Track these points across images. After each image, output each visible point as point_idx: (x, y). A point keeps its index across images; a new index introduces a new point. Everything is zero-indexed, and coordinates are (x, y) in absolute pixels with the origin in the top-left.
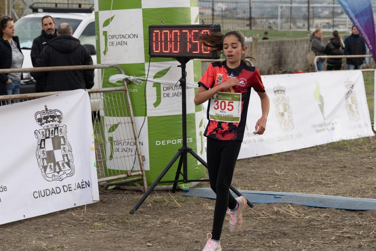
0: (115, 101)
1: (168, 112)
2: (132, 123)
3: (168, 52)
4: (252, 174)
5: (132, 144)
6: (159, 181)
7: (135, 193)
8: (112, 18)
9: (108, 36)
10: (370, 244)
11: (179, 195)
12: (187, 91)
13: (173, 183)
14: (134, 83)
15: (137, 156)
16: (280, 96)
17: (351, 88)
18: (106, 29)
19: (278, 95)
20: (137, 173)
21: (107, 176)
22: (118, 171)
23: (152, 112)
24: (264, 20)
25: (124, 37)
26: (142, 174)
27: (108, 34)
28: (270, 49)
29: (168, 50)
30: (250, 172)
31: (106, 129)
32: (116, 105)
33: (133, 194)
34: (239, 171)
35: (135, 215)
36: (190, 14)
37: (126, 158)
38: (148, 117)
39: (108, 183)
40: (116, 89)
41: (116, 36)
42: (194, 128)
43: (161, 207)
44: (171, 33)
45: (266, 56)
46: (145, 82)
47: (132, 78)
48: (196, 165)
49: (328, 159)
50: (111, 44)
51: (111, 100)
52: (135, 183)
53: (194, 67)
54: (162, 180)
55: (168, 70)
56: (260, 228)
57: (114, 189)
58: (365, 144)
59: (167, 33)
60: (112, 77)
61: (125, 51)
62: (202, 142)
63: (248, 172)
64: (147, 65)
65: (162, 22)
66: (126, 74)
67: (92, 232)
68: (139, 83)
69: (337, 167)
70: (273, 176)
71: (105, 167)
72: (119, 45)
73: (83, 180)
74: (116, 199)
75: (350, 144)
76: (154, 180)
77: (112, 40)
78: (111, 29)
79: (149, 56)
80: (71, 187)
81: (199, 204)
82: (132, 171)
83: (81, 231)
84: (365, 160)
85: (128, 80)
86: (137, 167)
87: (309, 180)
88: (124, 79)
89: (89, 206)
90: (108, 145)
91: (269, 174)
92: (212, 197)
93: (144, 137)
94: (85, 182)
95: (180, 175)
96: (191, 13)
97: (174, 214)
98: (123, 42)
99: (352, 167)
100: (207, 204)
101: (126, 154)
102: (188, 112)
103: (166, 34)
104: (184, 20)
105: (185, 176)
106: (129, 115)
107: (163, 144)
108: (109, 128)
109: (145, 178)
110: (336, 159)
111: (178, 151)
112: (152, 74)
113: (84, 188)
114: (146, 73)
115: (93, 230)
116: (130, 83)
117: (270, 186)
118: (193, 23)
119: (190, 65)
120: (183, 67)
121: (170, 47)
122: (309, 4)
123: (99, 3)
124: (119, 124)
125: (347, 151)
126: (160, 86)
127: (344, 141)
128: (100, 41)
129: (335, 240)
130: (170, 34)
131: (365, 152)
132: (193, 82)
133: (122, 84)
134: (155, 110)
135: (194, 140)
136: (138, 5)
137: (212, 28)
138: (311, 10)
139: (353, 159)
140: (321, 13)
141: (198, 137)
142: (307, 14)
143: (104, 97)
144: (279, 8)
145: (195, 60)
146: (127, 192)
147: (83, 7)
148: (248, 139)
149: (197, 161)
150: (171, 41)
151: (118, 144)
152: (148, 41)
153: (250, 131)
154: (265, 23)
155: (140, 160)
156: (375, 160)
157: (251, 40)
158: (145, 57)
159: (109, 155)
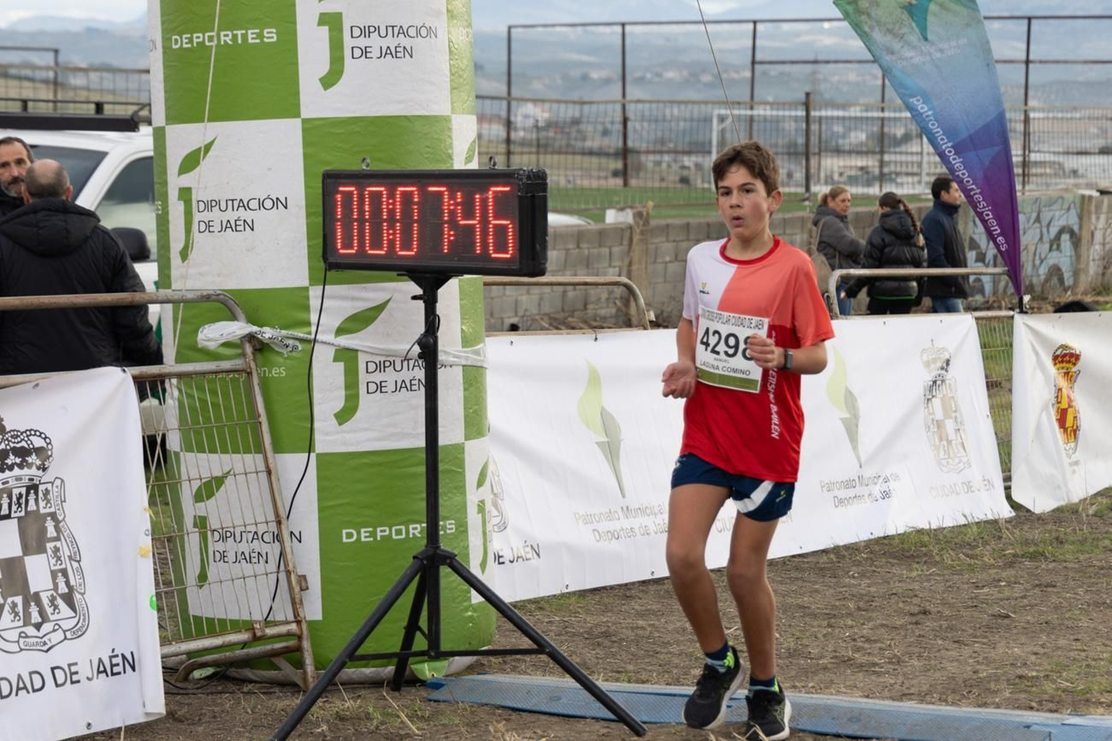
0: (216, 406)
1: (382, 439)
2: (269, 472)
3: (383, 252)
4: (640, 632)
5: (267, 538)
6: (352, 655)
7: (277, 690)
8: (208, 147)
9: (194, 203)
11: (414, 696)
12: (441, 373)
13: (395, 660)
14: (276, 348)
15: (283, 576)
17: (942, 368)
18: (187, 180)
20: (283, 629)
21: (188, 637)
22: (222, 622)
23: (330, 438)
24: (668, 158)
25: (244, 205)
26: (298, 632)
27: (194, 197)
29: (381, 248)
30: (632, 628)
31: (187, 493)
32: (218, 418)
33: (271, 693)
34: (597, 625)
36: (450, 137)
37: (250, 581)
38: (318, 455)
39: (190, 658)
40: (218, 369)
41: (218, 203)
42: (461, 489)
43: (358, 733)
44: (392, 195)
46: (309, 347)
47: (268, 333)
48: (465, 604)
49: (873, 589)
50: (203, 228)
51: (203, 402)
52: (276, 660)
53: (461, 299)
54: (361, 651)
55: (380, 308)
57: (208, 678)
58: (986, 543)
59: (380, 194)
60: (205, 331)
61: (248, 250)
62: (484, 533)
63: (627, 628)
64: (315, 293)
65: (364, 159)
66: (251, 320)
68: (290, 349)
69: (900, 613)
71: (184, 609)
72: (229, 230)
73: (113, 650)
74: (216, 709)
75: (938, 541)
76: (336, 647)
77: (206, 216)
78: (204, 182)
79: (322, 265)
80: (76, 673)
81: (475, 725)
82: (267, 623)
84: (986, 590)
85: (258, 339)
86: (283, 611)
87: (815, 651)
88: (244, 337)
89: (132, 730)
90: (193, 540)
92: (515, 705)
93: (307, 518)
94: (120, 657)
95: (418, 634)
96: (454, 134)
98: (242, 223)
99: (947, 612)
100: (501, 726)
101: (248, 569)
102: (443, 440)
103: (376, 197)
104: (432, 154)
105: (434, 636)
106: (260, 449)
107: (363, 539)
108: (195, 489)
109: (306, 644)
110: (897, 587)
111: (411, 560)
112: (332, 320)
113: (119, 673)
114: (314, 318)
116: (260, 347)
118: (459, 164)
119: (450, 293)
120: (430, 301)
121: (388, 240)
122: (808, 111)
123: (167, 100)
124: (226, 477)
125: (930, 562)
126: (356, 358)
127: (920, 532)
128: (171, 218)
130: (388, 199)
131: (986, 567)
132: (460, 348)
133: (239, 351)
134: (338, 433)
135: (461, 526)
136: (289, 107)
137: (521, 180)
138: (814, 127)
139: (949, 589)
140: (844, 137)
141: (473, 517)
142: (801, 140)
143: (180, 391)
144: (715, 121)
145: (466, 276)
146: (250, 686)
147: (109, 111)
148: (626, 523)
149: (469, 592)
150: (392, 220)
151: (224, 538)
152: (321, 219)
153: (633, 501)
154: (669, 167)
155: (293, 587)
156: (1017, 591)
157: (630, 219)
158: (311, 268)
159: (198, 571)
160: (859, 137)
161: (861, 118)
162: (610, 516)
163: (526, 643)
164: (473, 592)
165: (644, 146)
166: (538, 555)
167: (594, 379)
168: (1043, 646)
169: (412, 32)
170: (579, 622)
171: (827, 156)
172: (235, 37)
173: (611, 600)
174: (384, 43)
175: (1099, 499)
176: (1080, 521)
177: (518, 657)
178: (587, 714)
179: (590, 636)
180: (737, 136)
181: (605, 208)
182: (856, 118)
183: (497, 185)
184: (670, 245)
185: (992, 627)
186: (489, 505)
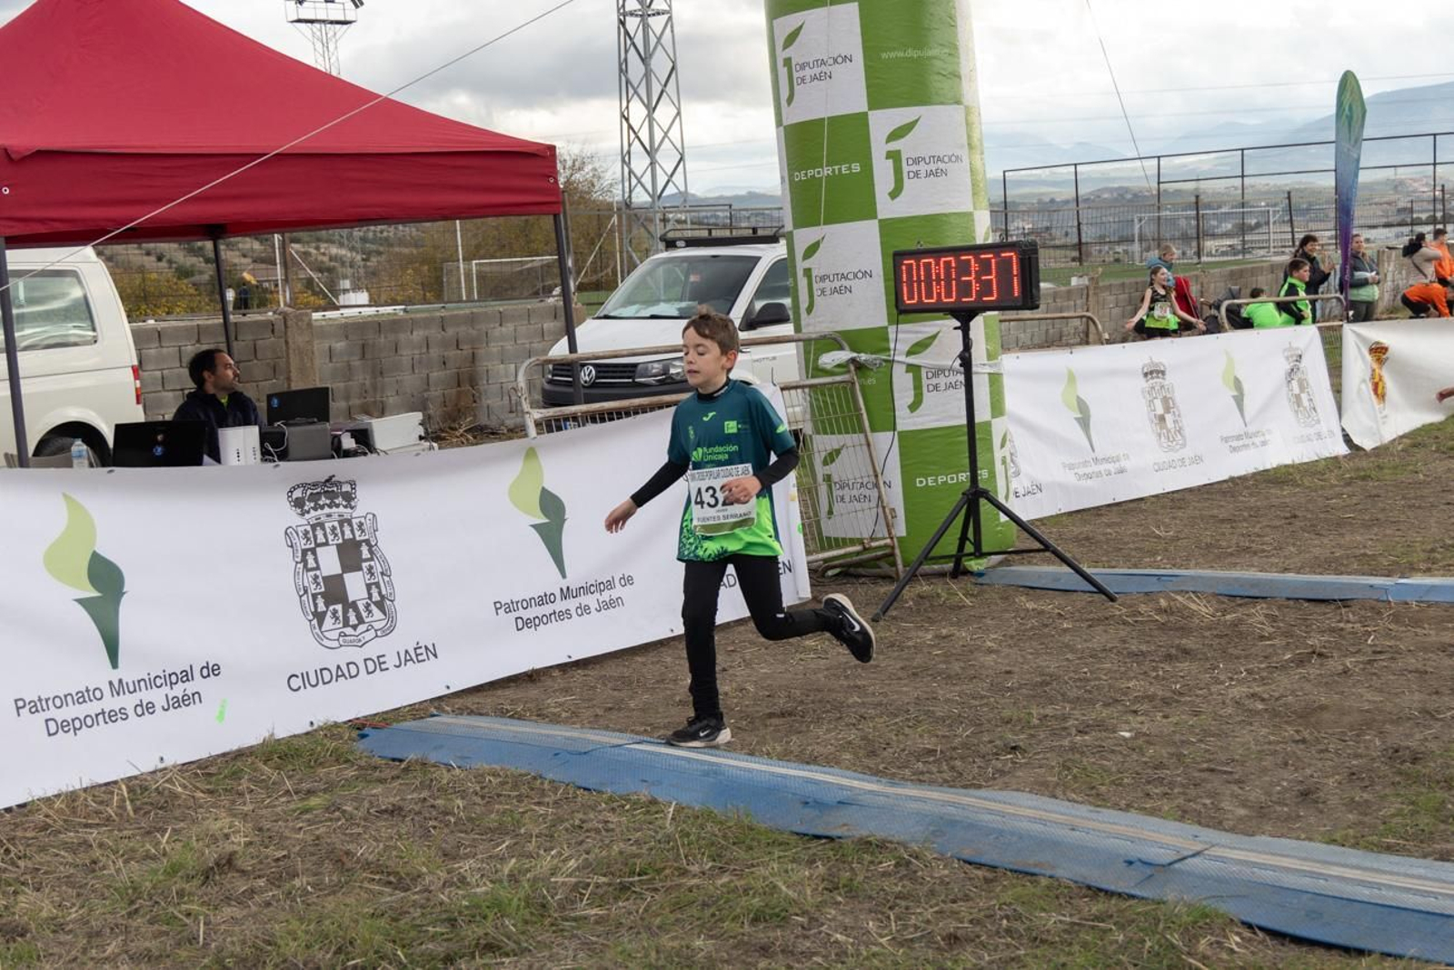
0: (833, 404)
1: (938, 420)
2: (869, 445)
3: (934, 301)
4: (1109, 536)
5: (870, 486)
6: (926, 557)
7: (880, 581)
8: (819, 243)
9: (813, 278)
10: (1368, 666)
11: (966, 581)
12: (975, 378)
13: (953, 559)
14: (869, 367)
15: (880, 510)
16: (1156, 383)
17: (1297, 361)
18: (807, 264)
19: (1151, 381)
20: (882, 543)
21: (823, 549)
22: (844, 540)
23: (906, 421)
24: (1106, 248)
25: (844, 277)
26: (892, 544)
27: (814, 275)
28: (1124, 296)
29: (932, 298)
30: (1104, 534)
31: (818, 460)
32: (835, 412)
33: (876, 583)
34: (1081, 533)
35: (882, 623)
36: (973, 225)
37: (860, 514)
38: (899, 433)
39: (824, 563)
40: (834, 381)
41: (828, 276)
42: (991, 449)
43: (932, 606)
44: (938, 264)
46: (889, 365)
47: (863, 357)
48: (997, 522)
49: (1259, 503)
50: (819, 293)
51: (825, 402)
52: (878, 562)
53: (985, 328)
54: (932, 554)
55: (934, 337)
56: (1135, 641)
57: (837, 575)
58: (1331, 471)
59: (930, 263)
60: (824, 358)
61: (848, 305)
63: (1100, 534)
64: (892, 329)
65: (919, 242)
66: (853, 350)
67: (802, 660)
68: (877, 366)
69: (1278, 517)
70: (1151, 539)
71: (820, 533)
72: (836, 293)
75: (1299, 471)
76: (915, 554)
77: (821, 285)
78: (818, 264)
79: (895, 311)
81: (1007, 598)
82: (872, 539)
83: (779, 657)
84: (1334, 501)
85: (857, 361)
86: (882, 531)
87: (1224, 544)
88: (849, 360)
90: (823, 489)
91: (1143, 536)
92: (1031, 585)
93: (894, 473)
95: (968, 543)
96: (976, 223)
97: (959, 620)
98: (844, 288)
99: (1309, 516)
100: (1023, 598)
101: (858, 506)
102: (978, 419)
103: (928, 266)
104: (962, 236)
105: (977, 544)
106: (862, 430)
107: (930, 484)
108: (823, 457)
109: (897, 552)
110: (1275, 501)
111: (961, 496)
112: (903, 347)
114: (892, 346)
115: (802, 656)
116: (860, 367)
117: (1148, 560)
118: (980, 241)
119: (977, 324)
120: (965, 330)
121: (937, 293)
122: (1197, 211)
123: (793, 214)
124: (842, 449)
125: (1295, 484)
126: (920, 371)
127: (1286, 466)
128: (800, 288)
129: (1292, 662)
130: (935, 266)
131: (1333, 486)
132: (986, 362)
133: (846, 370)
134: (911, 418)
135: (992, 473)
136: (870, 212)
137: (1021, 247)
138: (1201, 222)
139: (1309, 501)
140: (1217, 227)
141: (999, 467)
142: (1194, 232)
143: (811, 396)
144: (1136, 220)
145: (989, 313)
146: (863, 579)
147: (760, 233)
148: (1095, 468)
149: (998, 514)
150: (938, 280)
151: (842, 488)
152: (893, 282)
153: (1099, 454)
154: (1108, 253)
155: (887, 516)
156: (1355, 500)
157: (1087, 282)
158: (888, 314)
159: (827, 509)
160: (1228, 226)
161: (1229, 213)
162: (1085, 463)
163: (1037, 545)
164: (1002, 514)
165: (1089, 240)
166: (1041, 491)
167: (1072, 378)
168: (1376, 535)
169: (946, 159)
170: (1069, 531)
171: (1210, 239)
172: (834, 170)
173: (1090, 517)
174: (929, 168)
175: (1404, 440)
176: (1392, 455)
177: (1032, 554)
178: (1078, 589)
179: (1077, 540)
180: (1150, 231)
181: (1070, 277)
182: (1225, 213)
183: (1005, 252)
184: (1113, 298)
185: (1340, 524)
186: (1008, 460)
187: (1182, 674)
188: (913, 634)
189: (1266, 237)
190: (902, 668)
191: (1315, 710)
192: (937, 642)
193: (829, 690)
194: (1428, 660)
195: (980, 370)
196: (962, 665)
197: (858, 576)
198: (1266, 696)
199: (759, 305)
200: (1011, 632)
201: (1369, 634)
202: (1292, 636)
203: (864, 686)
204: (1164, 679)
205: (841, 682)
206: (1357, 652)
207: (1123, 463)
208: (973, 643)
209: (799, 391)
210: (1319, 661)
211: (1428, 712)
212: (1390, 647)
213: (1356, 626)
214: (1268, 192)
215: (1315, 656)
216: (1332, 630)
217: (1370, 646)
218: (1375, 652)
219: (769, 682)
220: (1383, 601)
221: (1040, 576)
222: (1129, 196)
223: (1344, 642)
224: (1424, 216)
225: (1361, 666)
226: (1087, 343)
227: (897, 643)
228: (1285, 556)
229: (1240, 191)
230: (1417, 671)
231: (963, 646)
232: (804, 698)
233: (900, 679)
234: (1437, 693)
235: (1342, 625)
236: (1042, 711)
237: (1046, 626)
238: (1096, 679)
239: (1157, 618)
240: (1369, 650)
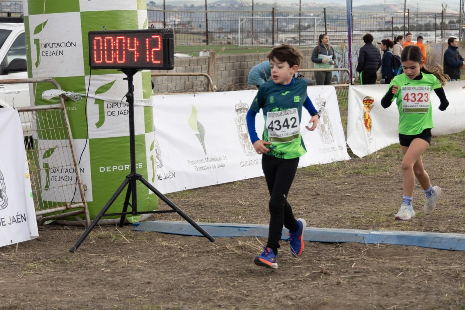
0: (50, 121)
1: (113, 133)
2: (71, 146)
3: (112, 62)
4: (213, 204)
5: (72, 171)
6: (104, 214)
7: (76, 228)
8: (45, 23)
9: (40, 45)
10: (351, 280)
11: (127, 229)
12: (135, 109)
13: (121, 216)
14: (73, 100)
15: (78, 185)
16: (243, 115)
17: (323, 105)
18: (37, 36)
19: (240, 114)
20: (78, 205)
21: (42, 208)
22: (55, 203)
23: (94, 133)
24: (223, 35)
25: (59, 45)
26: (84, 206)
27: (40, 42)
28: (229, 64)
29: (111, 60)
30: (210, 203)
31: (41, 154)
32: (51, 126)
33: (74, 229)
34: (197, 201)
35: (75, 253)
36: (137, 18)
37: (65, 188)
38: (90, 140)
39: (43, 217)
40: (51, 107)
41: (49, 45)
42: (144, 151)
43: (106, 243)
44: (115, 40)
45: (225, 73)
46: (85, 99)
47: (69, 94)
48: (147, 194)
49: (298, 187)
50: (44, 54)
51: (45, 120)
52: (76, 217)
53: (142, 80)
54: (107, 212)
56: (223, 265)
57: (50, 224)
58: (339, 169)
59: (110, 40)
60: (45, 93)
61: (61, 62)
62: (153, 168)
63: (208, 203)
64: (87, 78)
65: (104, 27)
66: (63, 89)
67: (25, 275)
68: (78, 99)
69: (308, 195)
70: (236, 206)
71: (40, 199)
72: (54, 55)
74: (53, 236)
75: (322, 169)
76: (97, 212)
77: (45, 50)
78: (43, 37)
79: (89, 67)
81: (151, 239)
82: (72, 203)
83: (12, 273)
84: (340, 186)
85: (66, 96)
86: (78, 198)
88: (60, 95)
89: (21, 244)
90: (43, 173)
91: (232, 204)
92: (166, 232)
93: (86, 163)
95: (129, 206)
96: (139, 17)
97: (122, 252)
98: (58, 52)
99: (326, 194)
100: (160, 240)
101: (64, 183)
102: (136, 133)
103: (109, 41)
104: (130, 25)
105: (134, 207)
106: (67, 137)
107: (107, 171)
108: (43, 153)
109: (87, 211)
110: (308, 186)
111: (125, 178)
112: (93, 88)
114: (87, 88)
115: (26, 273)
116: (67, 100)
117: (234, 218)
118: (141, 28)
119: (138, 77)
120: (130, 80)
121: (114, 57)
122: (273, 17)
123: (29, 6)
124: (55, 148)
125: (319, 176)
126: (103, 103)
127: (315, 165)
128: (32, 50)
129: (310, 277)
130: (113, 41)
131: (340, 178)
132: (142, 99)
133: (59, 101)
134: (97, 131)
135: (144, 165)
136: (75, 8)
137: (164, 33)
138: (275, 23)
139: (327, 186)
140: (286, 27)
141: (149, 162)
142: (271, 28)
143: (37, 116)
144: (239, 21)
145: (144, 70)
146: (66, 227)
147: (13, 16)
148: (207, 164)
149: (148, 190)
150: (115, 50)
151: (55, 172)
152: (88, 50)
153: (209, 156)
154: (223, 38)
155: (81, 190)
156: (352, 186)
157: (208, 55)
158: (85, 69)
159: (45, 185)
160: (292, 26)
161: (293, 19)
162: (201, 161)
163: (170, 209)
164: (150, 190)
165: (213, 30)
166: (175, 176)
167: (194, 111)
168: (361, 206)
170: (190, 201)
171: (280, 34)
173: (202, 192)
175: (381, 153)
176: (374, 161)
177: (167, 214)
178: (193, 234)
179: (194, 206)
180: (248, 26)
181: (199, 51)
182: (291, 19)
183: (154, 35)
184: (223, 65)
185: (342, 199)
186: (155, 158)
187: (248, 284)
188: (94, 260)
189: (312, 34)
190: (86, 280)
191: (320, 305)
192: (108, 264)
193: (40, 293)
194: (384, 277)
195: (139, 104)
196: (121, 278)
197: (63, 225)
198: (294, 297)
199: (10, 59)
200: (152, 259)
201: (352, 262)
202: (311, 263)
203: (62, 291)
204: (237, 287)
205: (48, 288)
206: (345, 272)
207: (223, 162)
208: (129, 265)
209: (30, 113)
210: (325, 277)
211: (381, 306)
212: (364, 269)
213: (346, 257)
214: (315, 8)
215: (322, 274)
216: (333, 260)
217: (354, 269)
218: (355, 272)
219: (4, 288)
220: (362, 244)
221: (171, 226)
222: (237, 6)
223: (339, 267)
224: (400, 26)
225: (347, 280)
226: (208, 91)
227: (84, 265)
228: (311, 217)
229: (299, 7)
230: (377, 283)
231: (123, 267)
232: (24, 298)
233: (85, 286)
234: (387, 295)
235: (338, 257)
236: (166, 306)
237: (173, 256)
238: (198, 287)
239: (237, 251)
240: (353, 271)
